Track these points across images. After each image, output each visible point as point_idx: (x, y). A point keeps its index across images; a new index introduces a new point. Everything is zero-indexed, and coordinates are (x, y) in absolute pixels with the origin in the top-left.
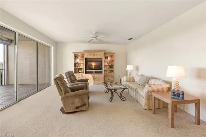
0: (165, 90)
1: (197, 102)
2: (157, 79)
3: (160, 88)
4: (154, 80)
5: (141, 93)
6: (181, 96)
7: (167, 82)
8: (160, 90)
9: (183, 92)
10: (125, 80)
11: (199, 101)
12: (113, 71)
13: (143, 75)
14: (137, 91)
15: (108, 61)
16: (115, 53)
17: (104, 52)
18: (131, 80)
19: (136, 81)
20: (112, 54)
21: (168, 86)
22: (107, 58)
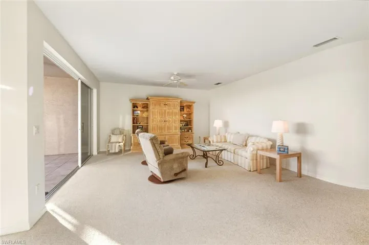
0: (269, 147)
1: (299, 155)
2: (257, 136)
3: (264, 145)
4: (254, 138)
5: (244, 153)
6: (286, 151)
7: (269, 140)
8: (265, 148)
9: (288, 147)
10: (215, 141)
11: (300, 154)
12: (190, 129)
13: (239, 133)
14: (235, 153)
15: (183, 114)
16: (194, 102)
17: (180, 101)
18: (223, 141)
19: (228, 141)
20: (190, 104)
21: (271, 143)
22: (183, 109)
